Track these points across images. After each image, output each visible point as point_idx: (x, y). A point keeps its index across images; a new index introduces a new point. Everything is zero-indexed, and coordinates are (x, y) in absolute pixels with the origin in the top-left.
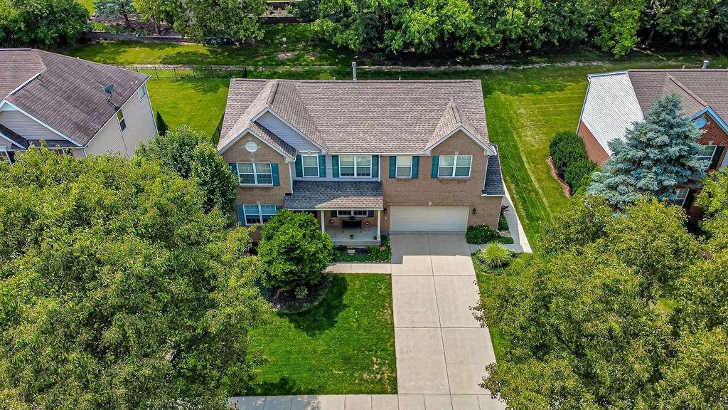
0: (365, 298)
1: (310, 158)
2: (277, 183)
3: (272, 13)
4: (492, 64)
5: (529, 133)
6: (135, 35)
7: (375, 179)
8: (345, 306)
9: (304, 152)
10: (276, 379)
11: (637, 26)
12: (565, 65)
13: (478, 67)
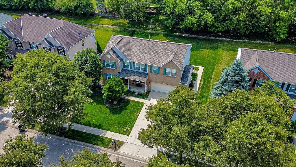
0: (133, 108)
1: (127, 62)
2: (116, 68)
3: (153, 11)
4: (225, 38)
5: (222, 66)
6: (107, 15)
7: (146, 72)
8: (126, 109)
9: (125, 60)
10: (98, 124)
11: (287, 30)
12: (254, 42)
13: (219, 38)
